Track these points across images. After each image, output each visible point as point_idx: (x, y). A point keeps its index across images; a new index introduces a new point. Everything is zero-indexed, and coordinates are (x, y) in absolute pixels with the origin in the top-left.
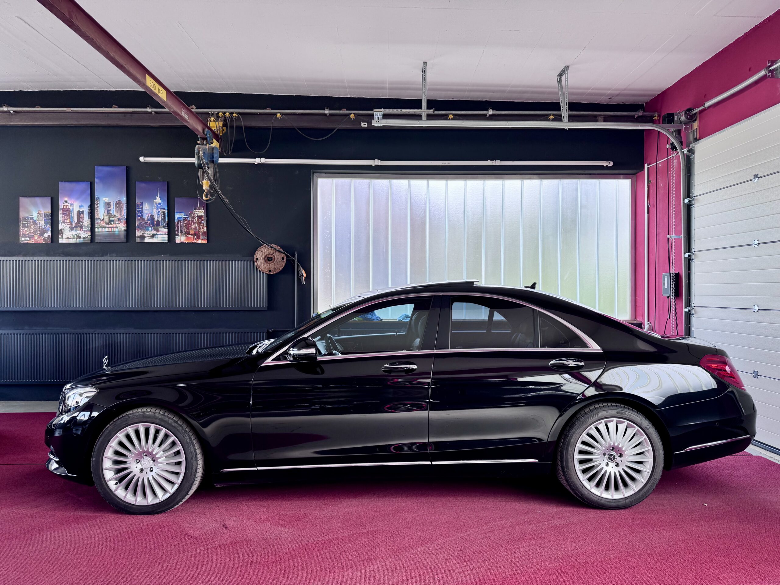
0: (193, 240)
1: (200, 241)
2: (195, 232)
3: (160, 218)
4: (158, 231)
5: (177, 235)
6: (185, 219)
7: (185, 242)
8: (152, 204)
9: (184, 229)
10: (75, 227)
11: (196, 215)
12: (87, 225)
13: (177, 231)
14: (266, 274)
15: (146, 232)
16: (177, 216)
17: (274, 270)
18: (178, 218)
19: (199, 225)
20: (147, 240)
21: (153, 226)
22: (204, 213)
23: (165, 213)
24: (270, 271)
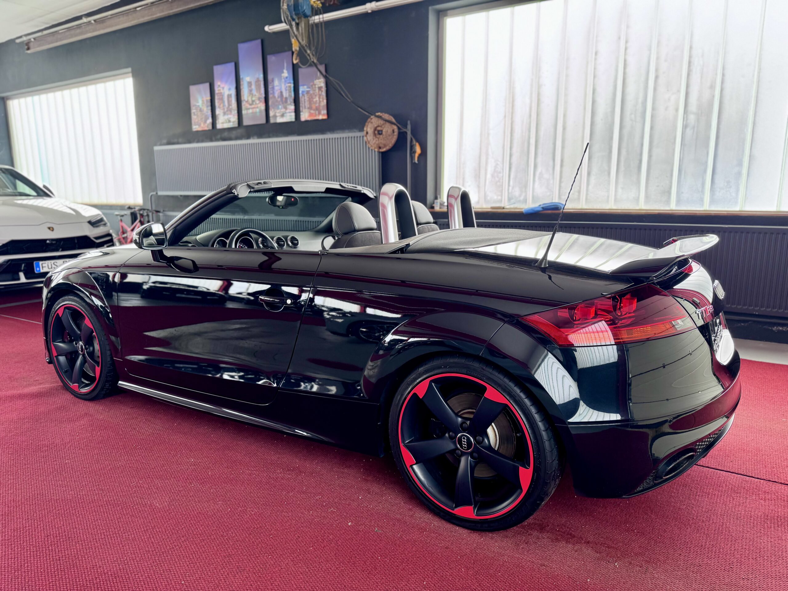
0: (315, 116)
1: (321, 117)
2: (316, 107)
3: (288, 94)
4: (286, 108)
5: (302, 112)
6: (308, 92)
7: (308, 119)
8: (280, 78)
9: (307, 105)
10: (227, 111)
11: (317, 86)
12: (234, 108)
13: (302, 107)
14: (377, 151)
15: (278, 111)
16: (301, 89)
17: (384, 146)
18: (303, 92)
19: (319, 98)
20: (280, 120)
21: (283, 103)
22: (324, 83)
23: (291, 88)
24: (381, 148)
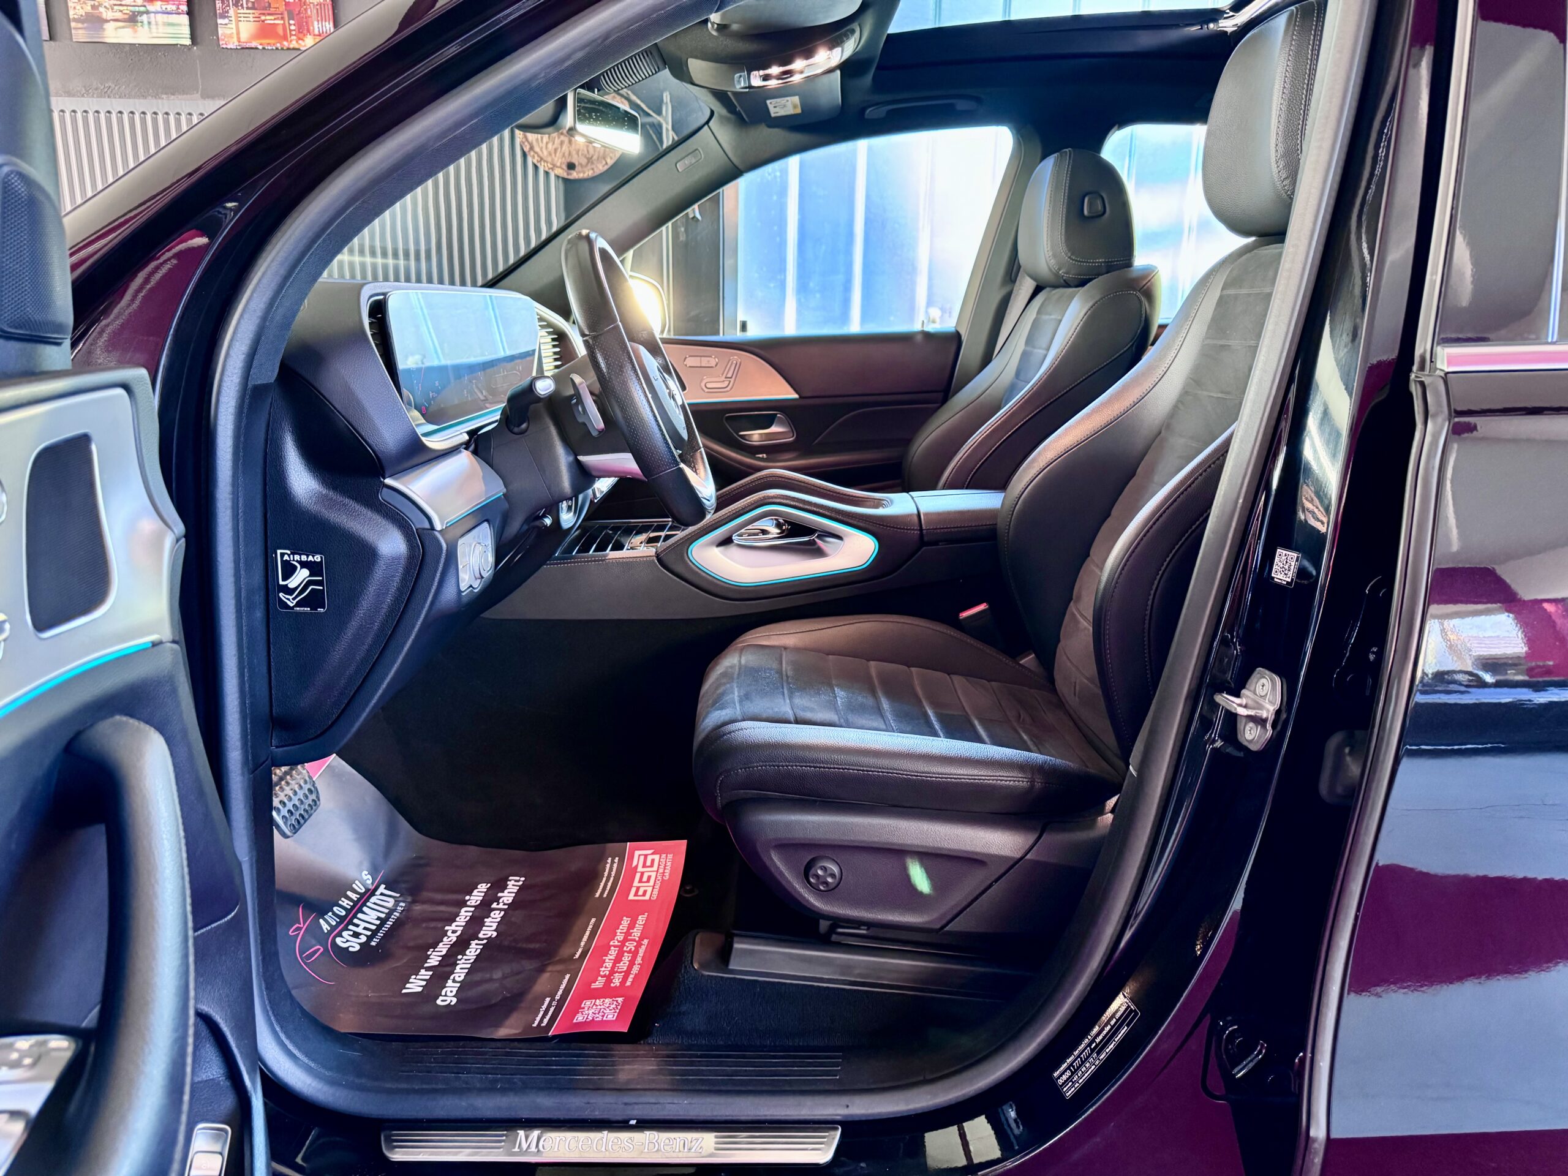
0: (285, 38)
1: (308, 42)
2: (288, 4)
5: (223, 16)
7: (254, 44)
13: (225, 0)
14: (557, 177)
17: (584, 161)
24: (571, 166)
